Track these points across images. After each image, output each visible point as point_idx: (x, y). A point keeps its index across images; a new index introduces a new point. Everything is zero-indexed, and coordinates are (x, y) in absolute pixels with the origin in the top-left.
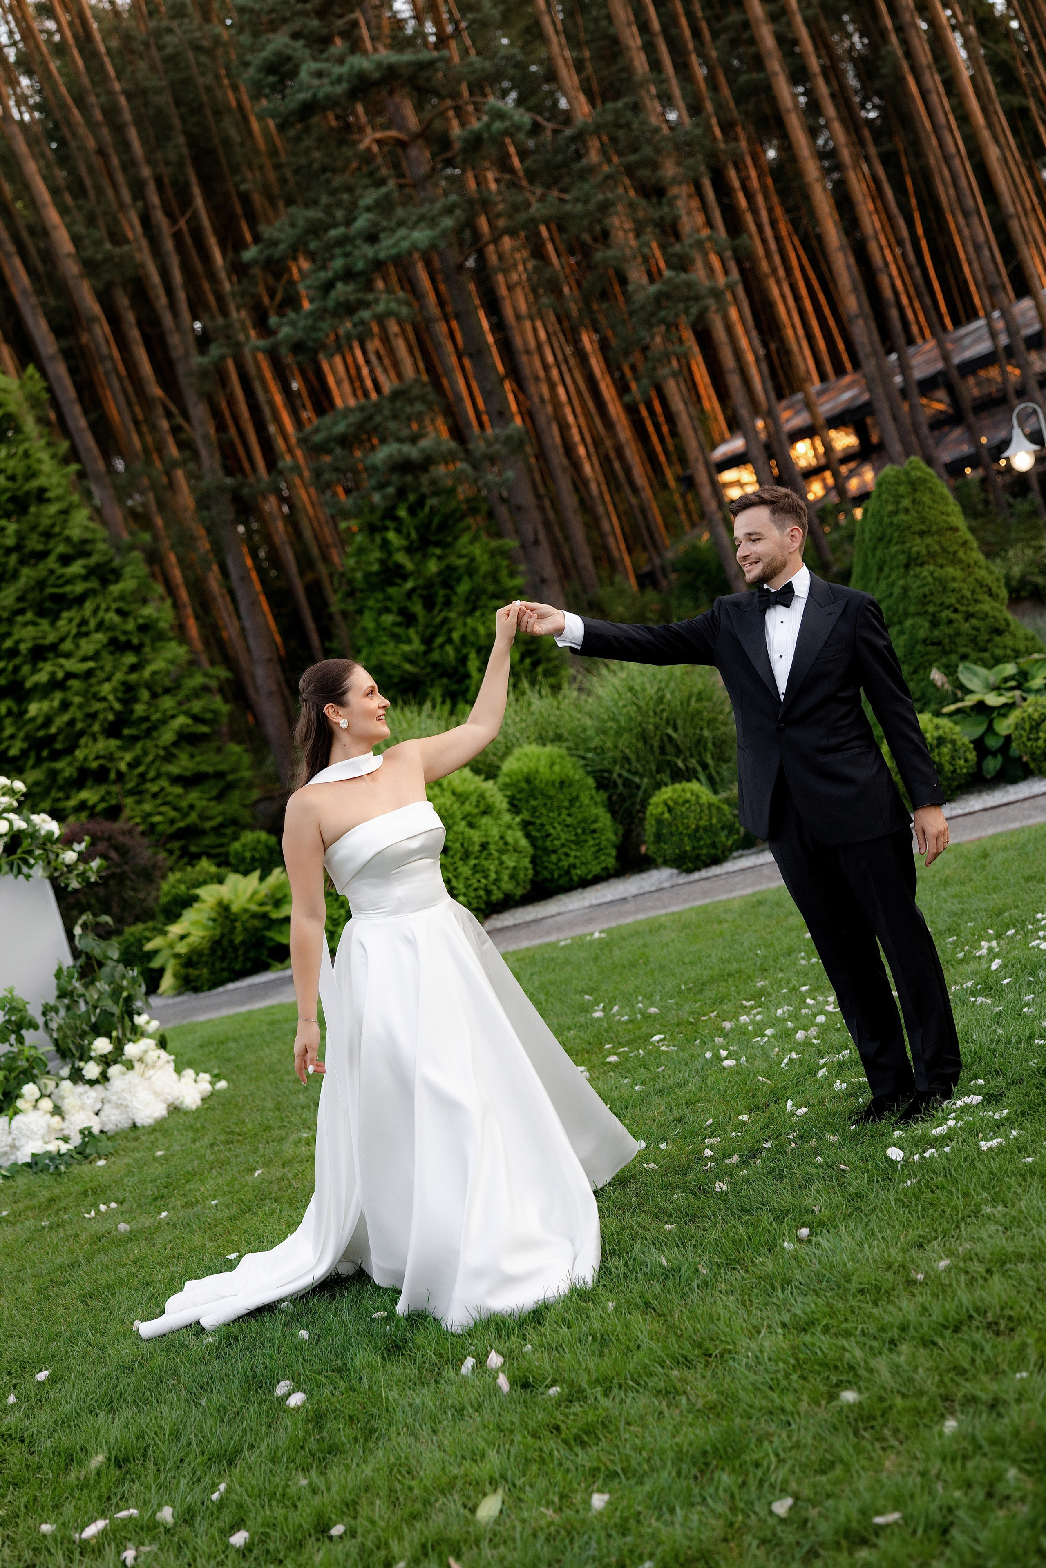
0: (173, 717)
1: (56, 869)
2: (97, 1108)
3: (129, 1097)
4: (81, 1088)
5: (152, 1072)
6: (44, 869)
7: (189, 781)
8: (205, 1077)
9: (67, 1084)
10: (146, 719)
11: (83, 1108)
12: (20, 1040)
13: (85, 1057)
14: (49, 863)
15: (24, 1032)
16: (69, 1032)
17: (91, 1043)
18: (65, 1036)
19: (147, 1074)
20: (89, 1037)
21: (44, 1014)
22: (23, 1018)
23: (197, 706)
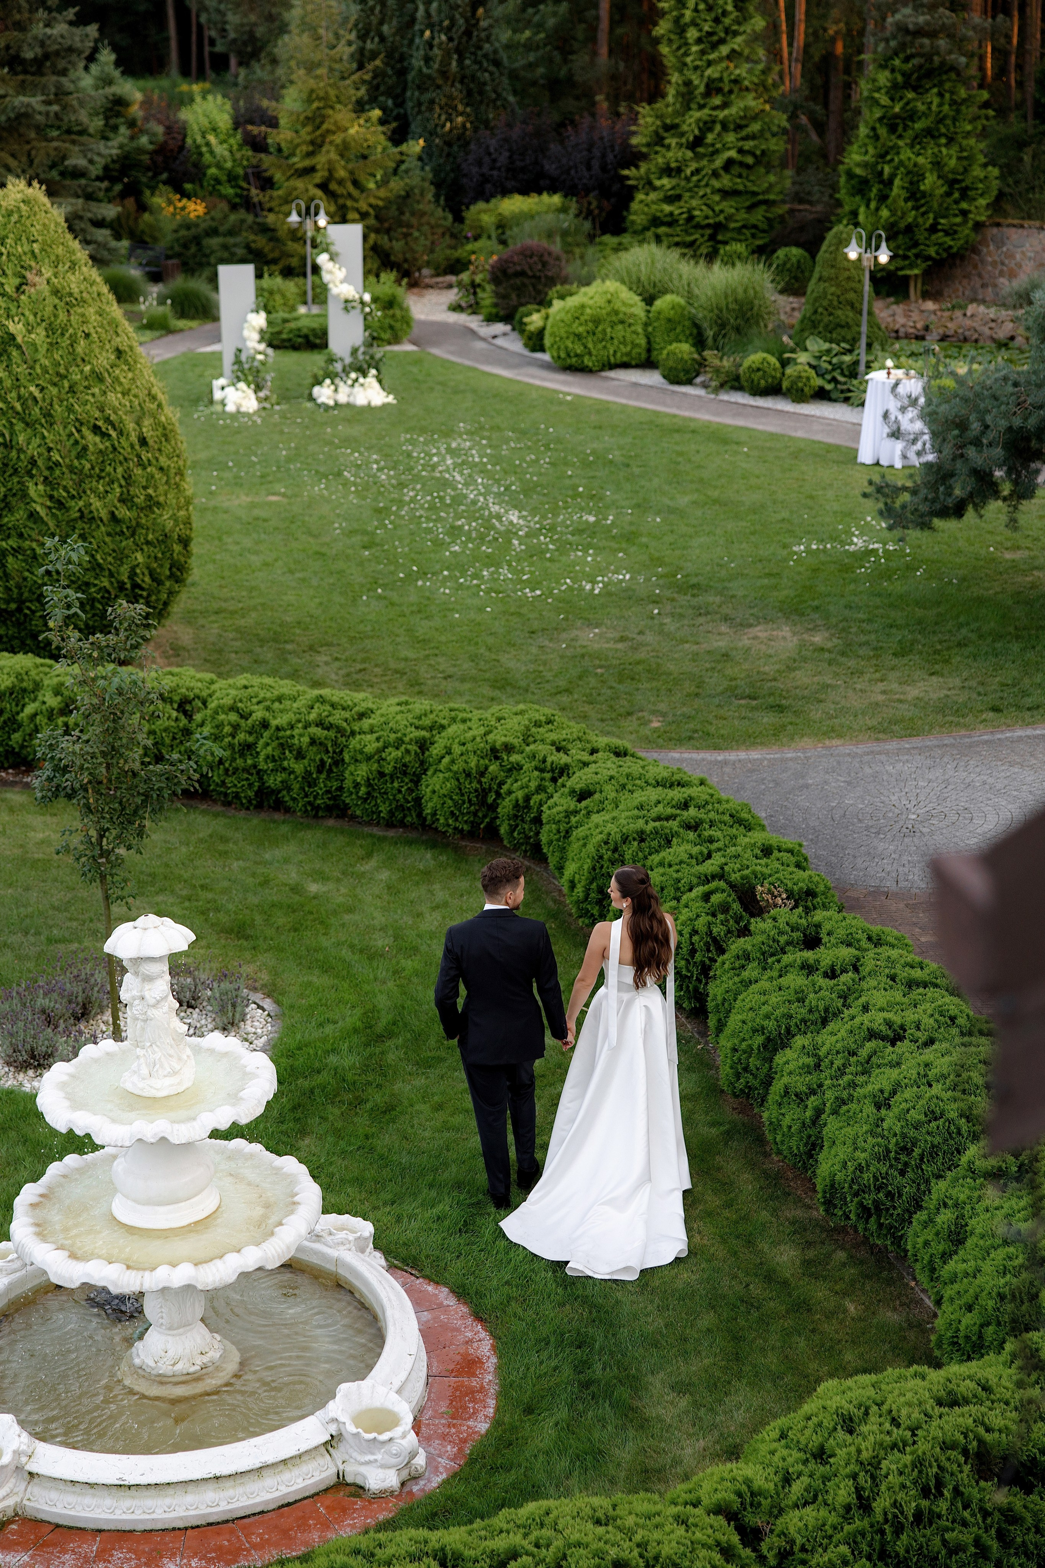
0: (729, 149)
2: (347, 395)
3: (355, 395)
4: (345, 386)
5: (369, 389)
7: (726, 194)
8: (389, 397)
9: (340, 383)
10: (713, 145)
11: (343, 393)
13: (349, 377)
17: (353, 373)
23: (748, 145)
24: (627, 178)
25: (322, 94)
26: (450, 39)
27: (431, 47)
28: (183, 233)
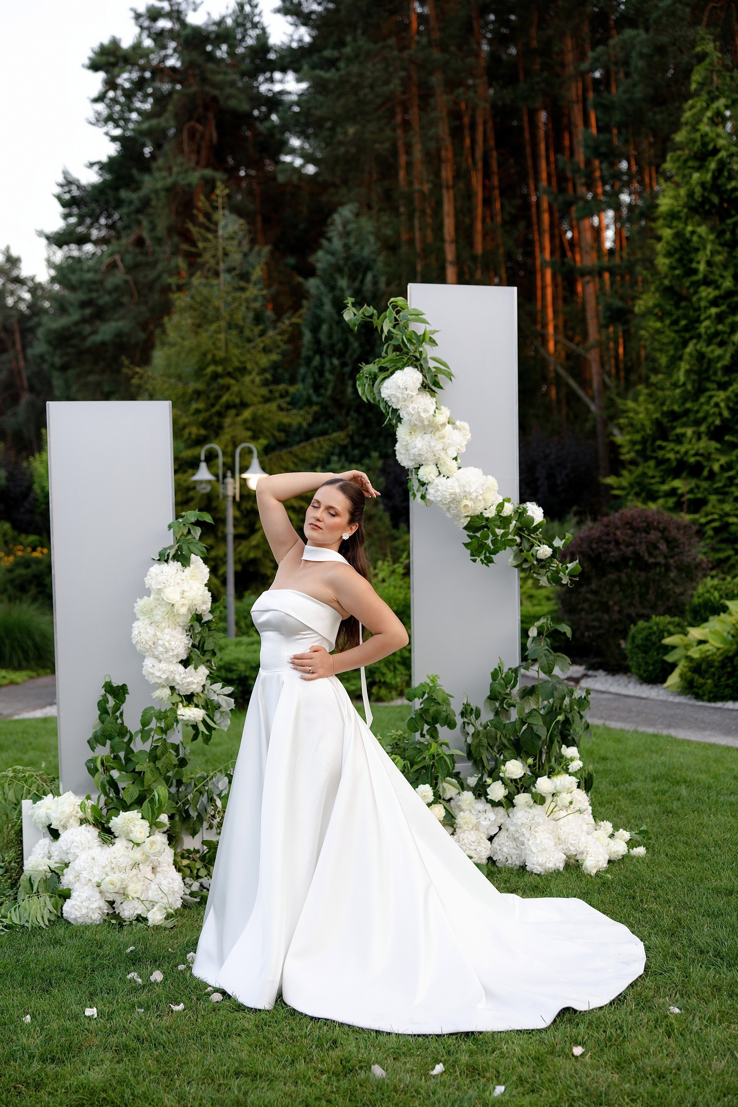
1: (526, 560)
2: (493, 834)
3: (527, 835)
4: (481, 805)
5: (563, 813)
6: (516, 556)
8: (625, 835)
9: (468, 796)
11: (477, 827)
12: (433, 734)
13: (494, 774)
14: (521, 551)
15: (438, 726)
16: (485, 741)
17: (504, 762)
18: (480, 745)
19: (556, 815)
20: (506, 754)
21: (463, 714)
22: (438, 712)
24: (611, 487)
25: (221, 354)
26: (344, 364)
27: (321, 374)
28: (21, 571)
